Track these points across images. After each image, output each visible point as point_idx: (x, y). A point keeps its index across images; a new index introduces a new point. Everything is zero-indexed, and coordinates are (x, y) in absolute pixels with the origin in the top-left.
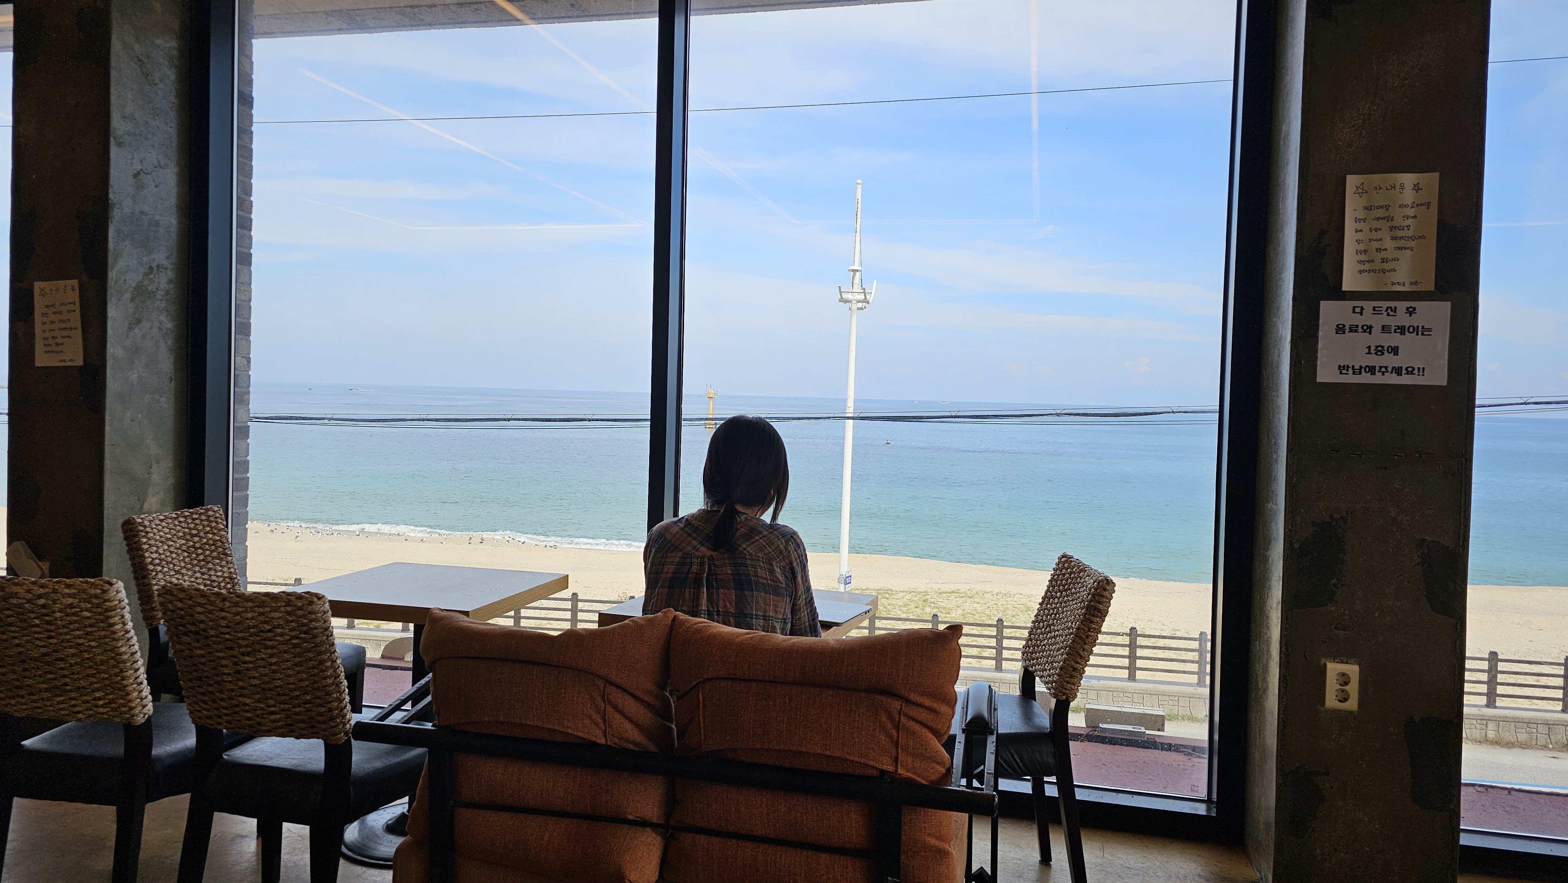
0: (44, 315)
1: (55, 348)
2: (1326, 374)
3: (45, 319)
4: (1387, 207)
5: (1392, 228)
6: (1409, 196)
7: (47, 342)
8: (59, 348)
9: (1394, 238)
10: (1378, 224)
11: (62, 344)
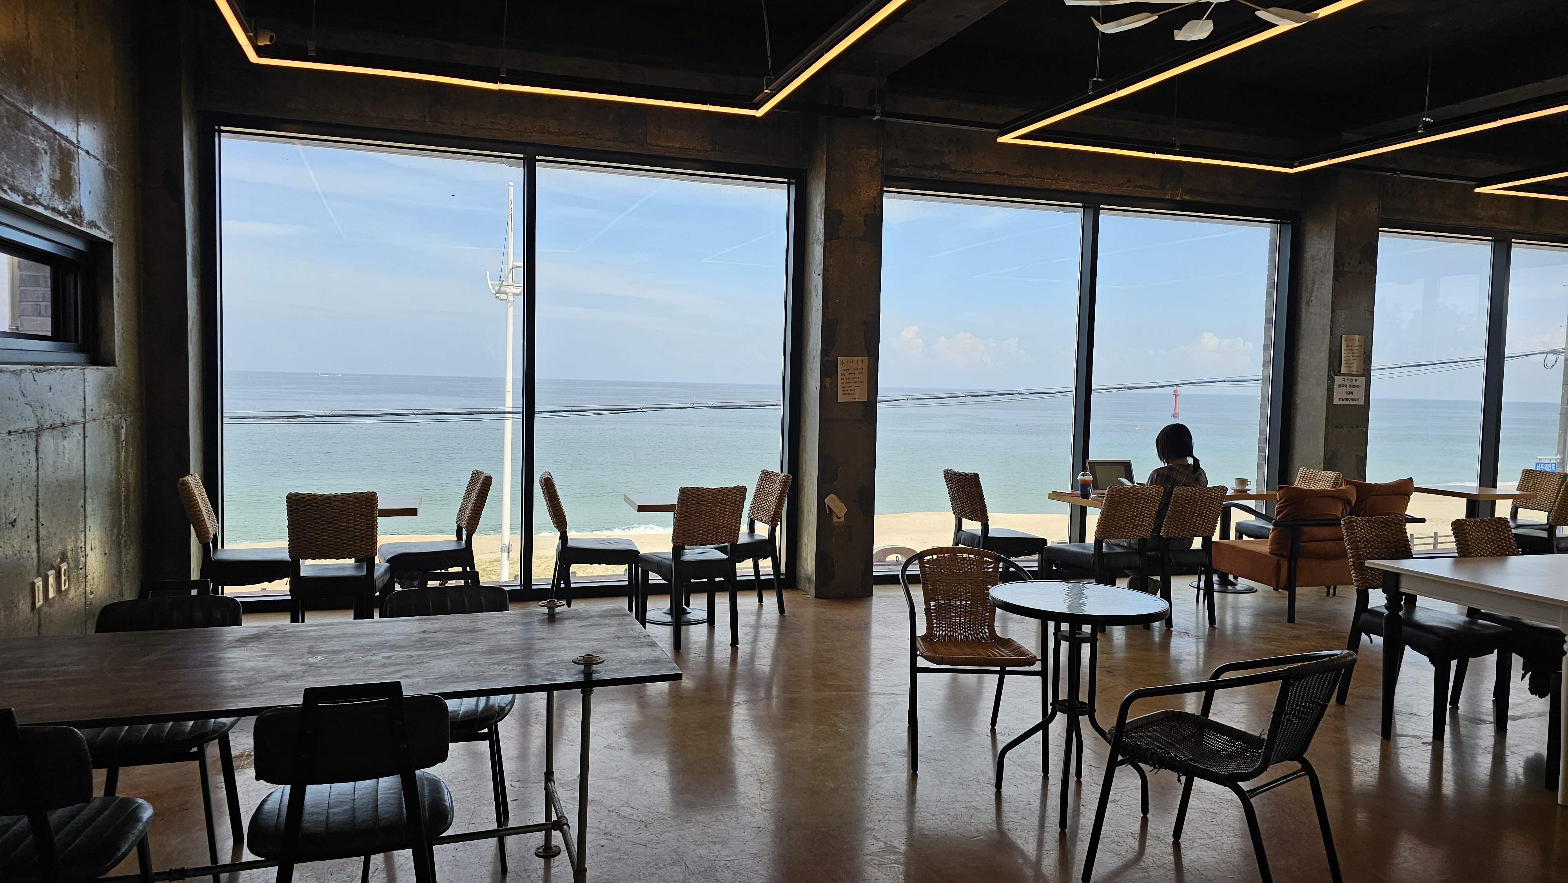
0: (842, 375)
1: (850, 392)
2: (1336, 401)
3: (843, 377)
4: (1351, 346)
5: (1353, 353)
6: (1357, 343)
7: (844, 389)
8: (852, 392)
9: (1353, 356)
10: (1349, 351)
11: (854, 390)
